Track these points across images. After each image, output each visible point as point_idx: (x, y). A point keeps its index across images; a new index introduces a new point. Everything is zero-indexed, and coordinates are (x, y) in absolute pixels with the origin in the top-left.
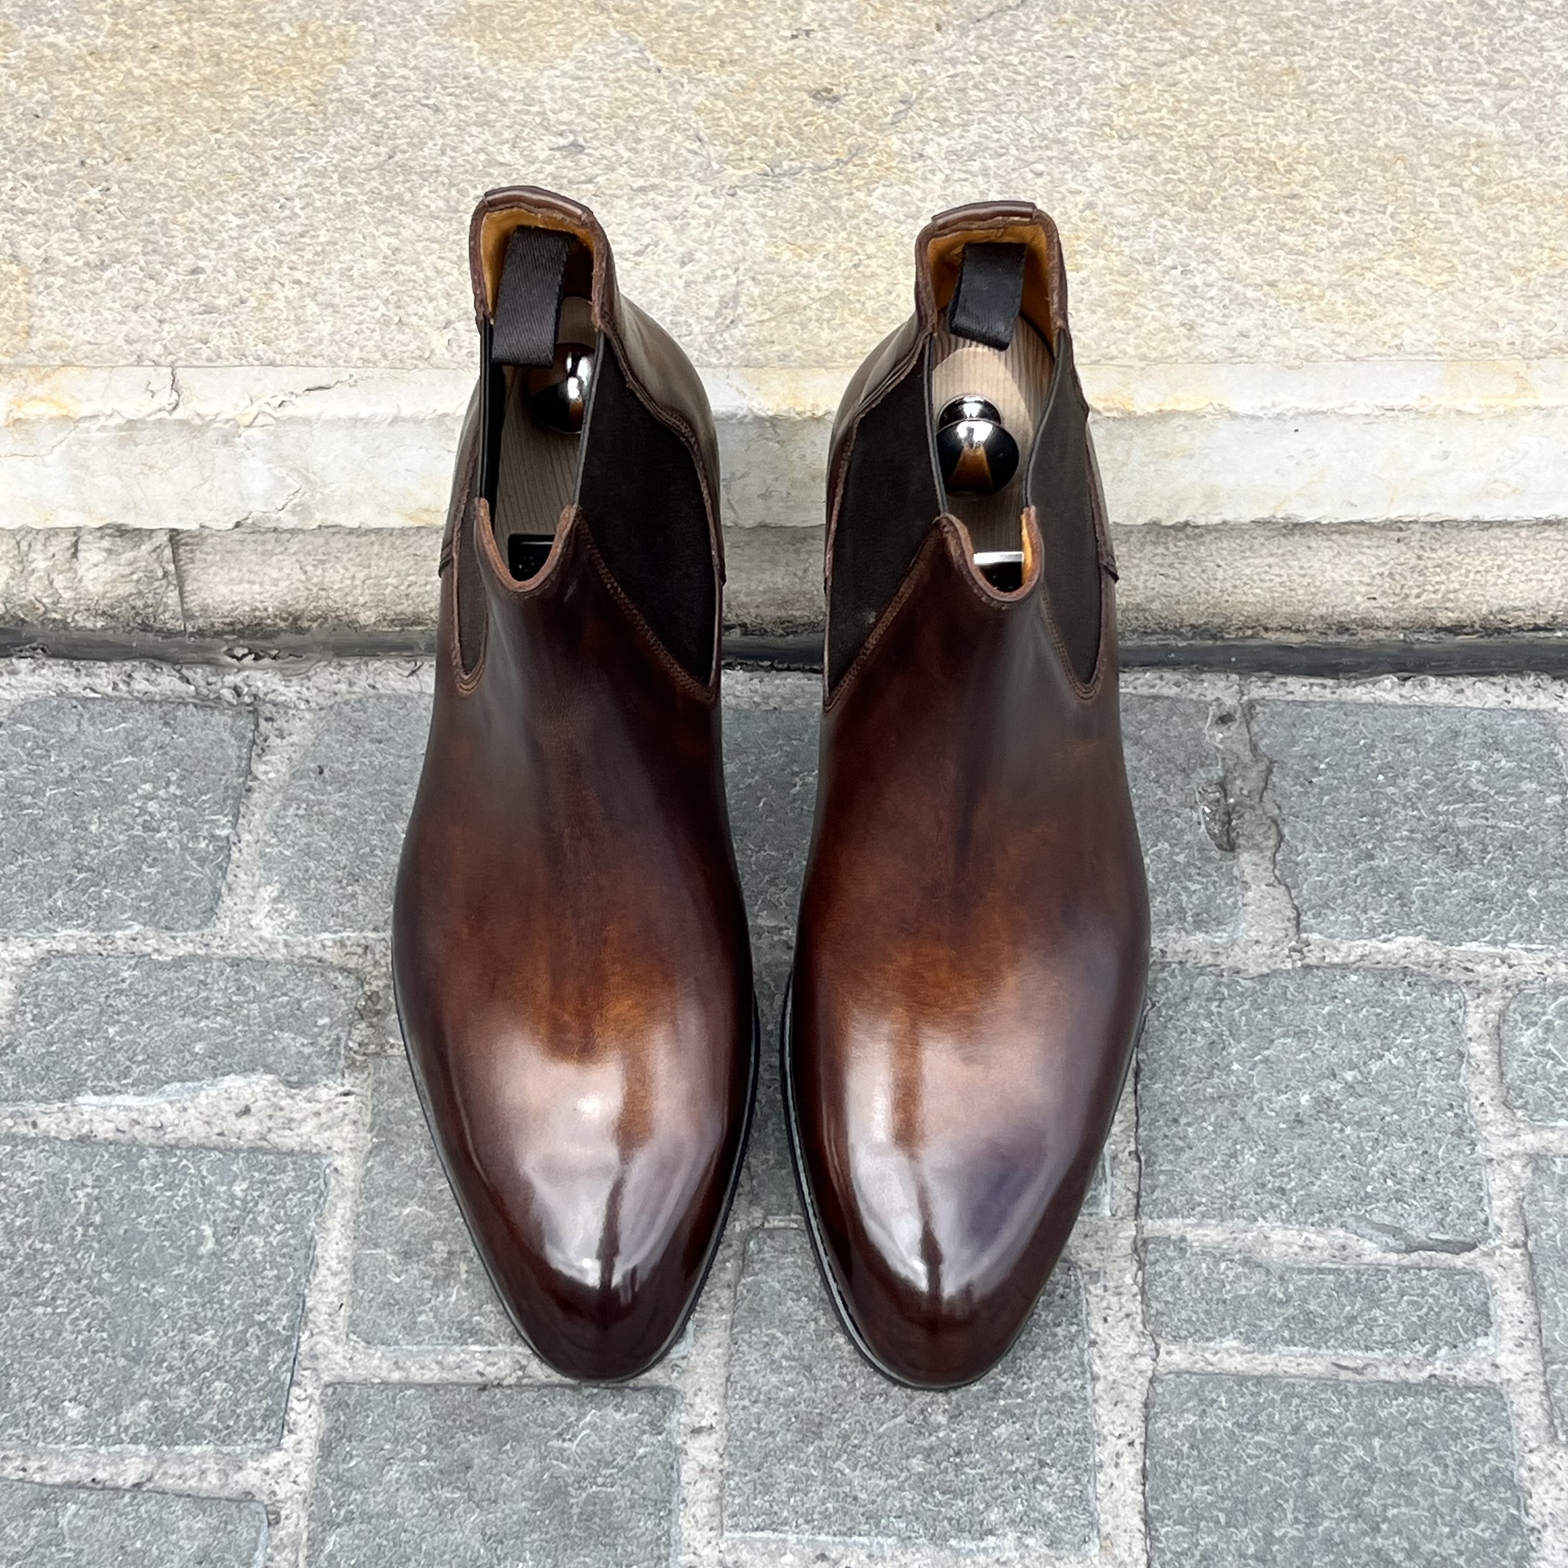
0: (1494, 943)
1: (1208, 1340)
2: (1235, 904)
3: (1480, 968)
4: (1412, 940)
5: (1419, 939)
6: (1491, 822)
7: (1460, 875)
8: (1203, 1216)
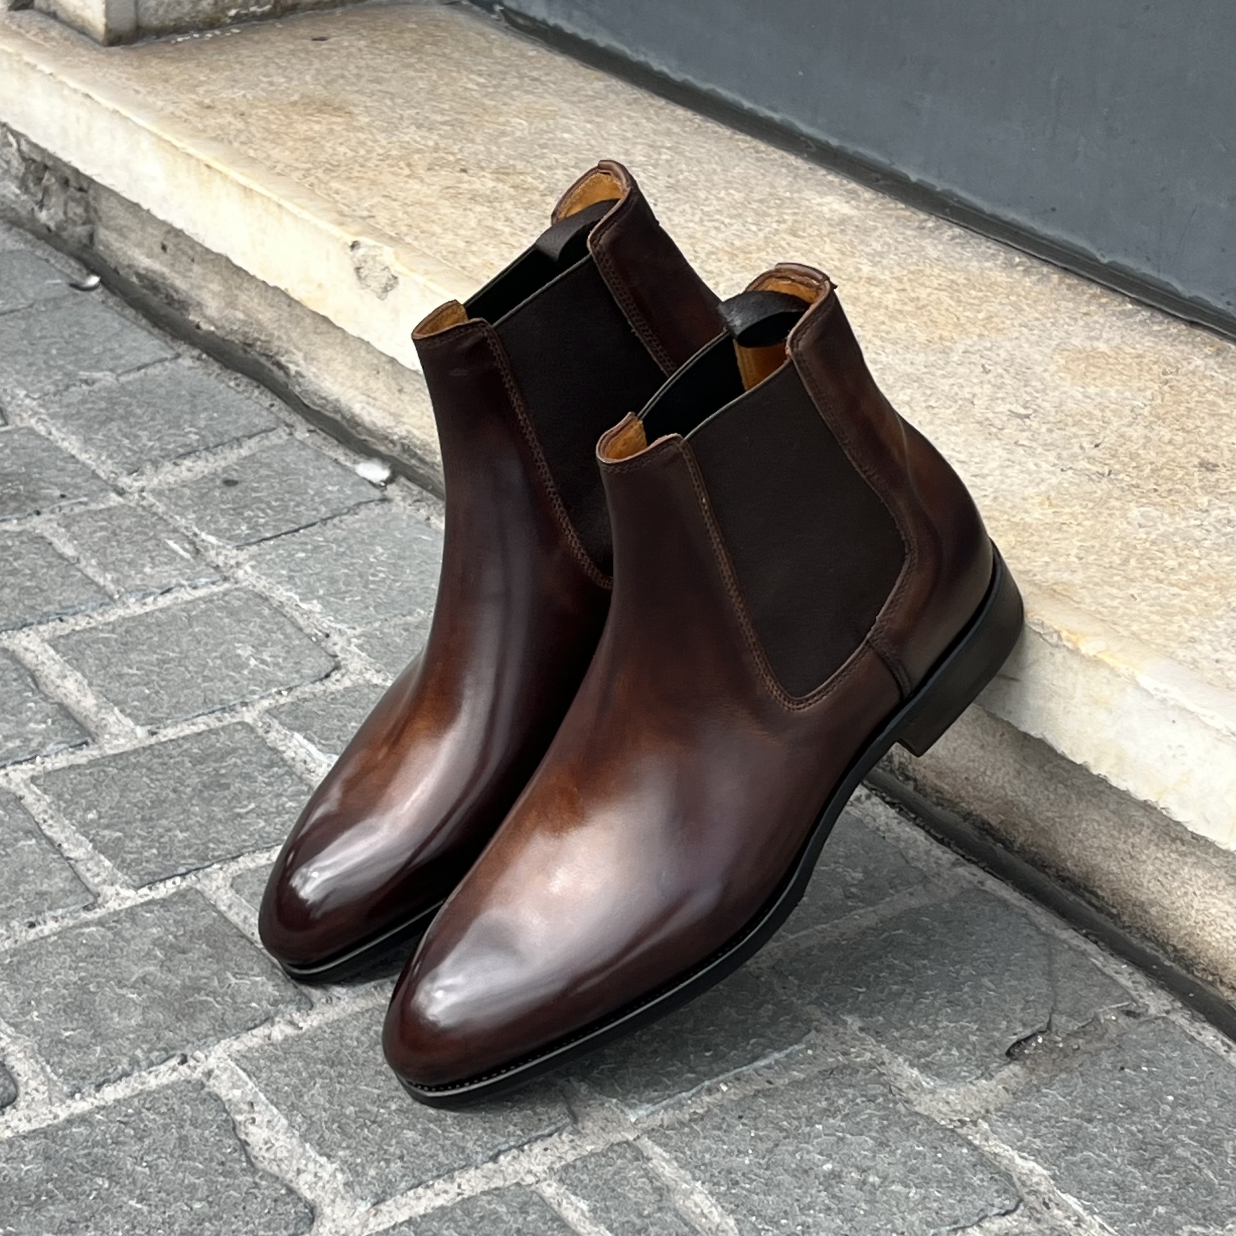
0: (1085, 1208)
1: (576, 1194)
2: (965, 1077)
3: (1056, 1212)
4: (1039, 1169)
5: (1046, 1173)
6: (1201, 1165)
7: (1130, 1168)
8: (676, 1159)
